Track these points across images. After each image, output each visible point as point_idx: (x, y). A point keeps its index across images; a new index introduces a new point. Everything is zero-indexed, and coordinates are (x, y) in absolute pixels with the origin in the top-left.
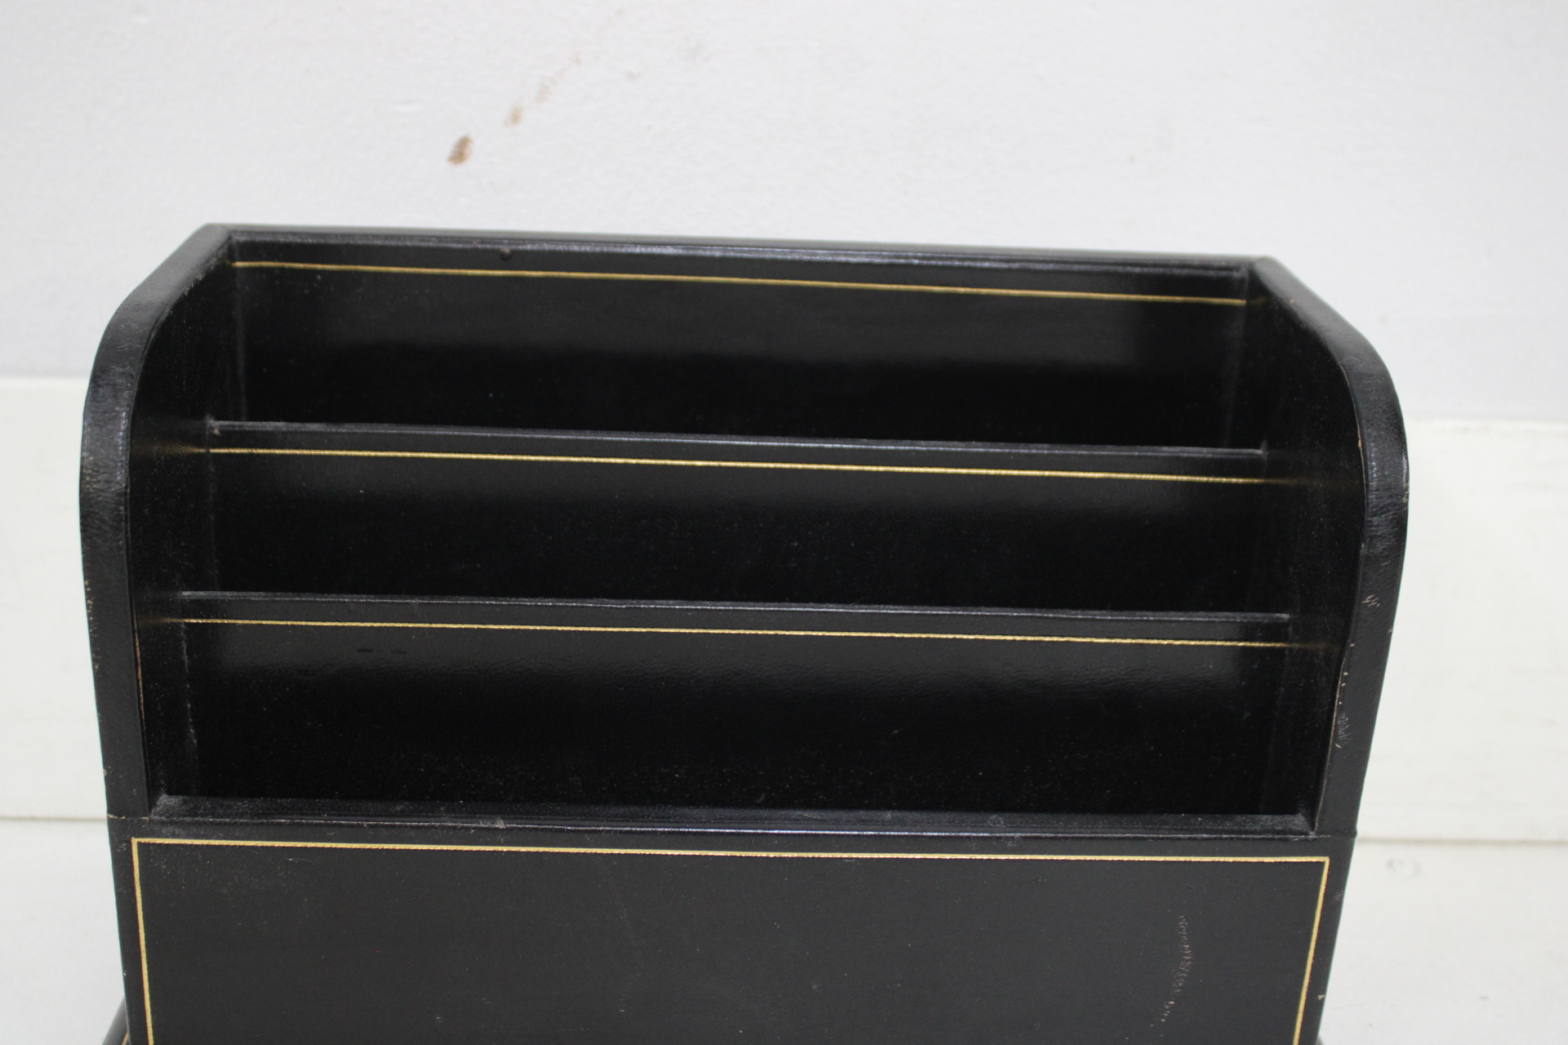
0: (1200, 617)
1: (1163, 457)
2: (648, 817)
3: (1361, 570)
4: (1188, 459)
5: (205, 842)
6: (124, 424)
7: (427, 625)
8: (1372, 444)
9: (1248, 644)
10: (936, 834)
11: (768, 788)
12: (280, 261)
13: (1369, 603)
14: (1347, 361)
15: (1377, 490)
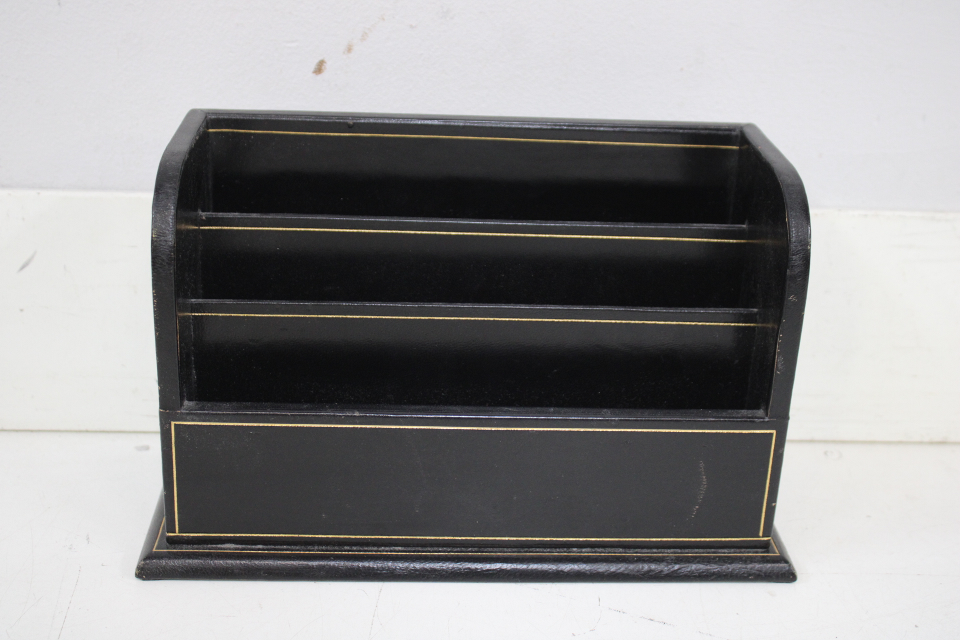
0: (712, 311)
1: (694, 229)
2: (431, 410)
3: (788, 282)
4: (707, 230)
5: (208, 424)
6: (172, 211)
7: (316, 316)
8: (793, 220)
9: (736, 324)
10: (576, 418)
11: (490, 400)
12: (232, 128)
13: (792, 299)
14: (783, 178)
15: (795, 243)
